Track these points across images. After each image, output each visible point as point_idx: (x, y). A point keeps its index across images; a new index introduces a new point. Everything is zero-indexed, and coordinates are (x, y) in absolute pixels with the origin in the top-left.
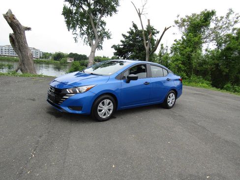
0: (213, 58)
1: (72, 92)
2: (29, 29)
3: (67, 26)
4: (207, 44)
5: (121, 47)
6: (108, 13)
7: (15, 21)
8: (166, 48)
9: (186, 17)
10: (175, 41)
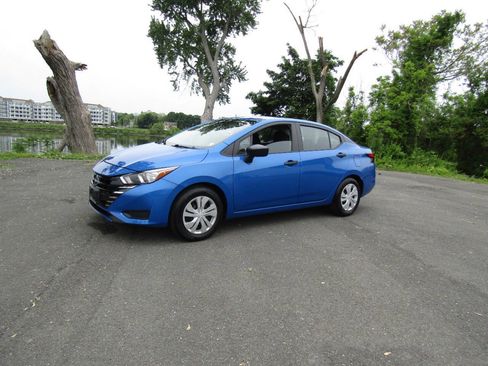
0: (460, 112)
1: (130, 182)
2: (82, 67)
3: (159, 58)
4: (446, 83)
5: (265, 95)
6: (238, 28)
7: (55, 52)
8: (360, 95)
9: (401, 28)
10: (378, 80)
